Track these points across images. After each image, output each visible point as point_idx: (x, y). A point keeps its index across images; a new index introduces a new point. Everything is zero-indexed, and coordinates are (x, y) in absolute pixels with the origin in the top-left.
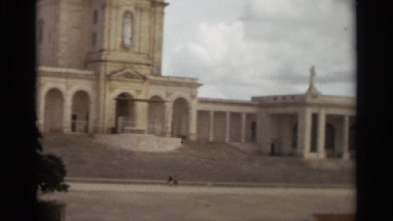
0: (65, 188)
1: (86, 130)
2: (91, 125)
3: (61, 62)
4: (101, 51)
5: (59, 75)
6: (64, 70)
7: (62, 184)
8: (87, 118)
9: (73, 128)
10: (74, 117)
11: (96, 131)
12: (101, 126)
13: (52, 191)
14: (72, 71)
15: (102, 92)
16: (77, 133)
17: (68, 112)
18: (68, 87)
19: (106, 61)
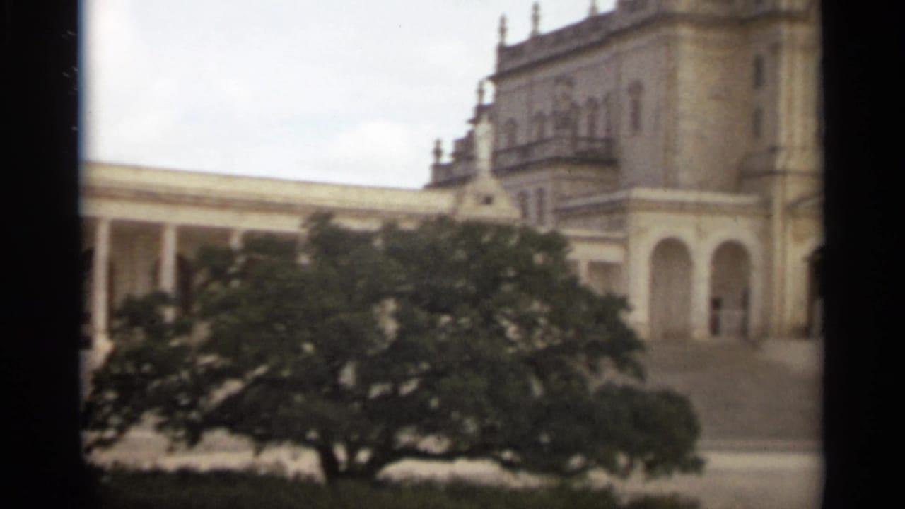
0: (696, 466)
1: (743, 330)
2: (755, 319)
3: (684, 177)
4: (774, 150)
5: (681, 207)
6: (691, 197)
7: (690, 456)
8: (745, 302)
9: (715, 327)
10: (716, 304)
11: (765, 333)
12: (775, 320)
13: (668, 472)
14: (708, 197)
15: (778, 244)
16: (723, 339)
17: (701, 292)
18: (701, 233)
19: (784, 173)
